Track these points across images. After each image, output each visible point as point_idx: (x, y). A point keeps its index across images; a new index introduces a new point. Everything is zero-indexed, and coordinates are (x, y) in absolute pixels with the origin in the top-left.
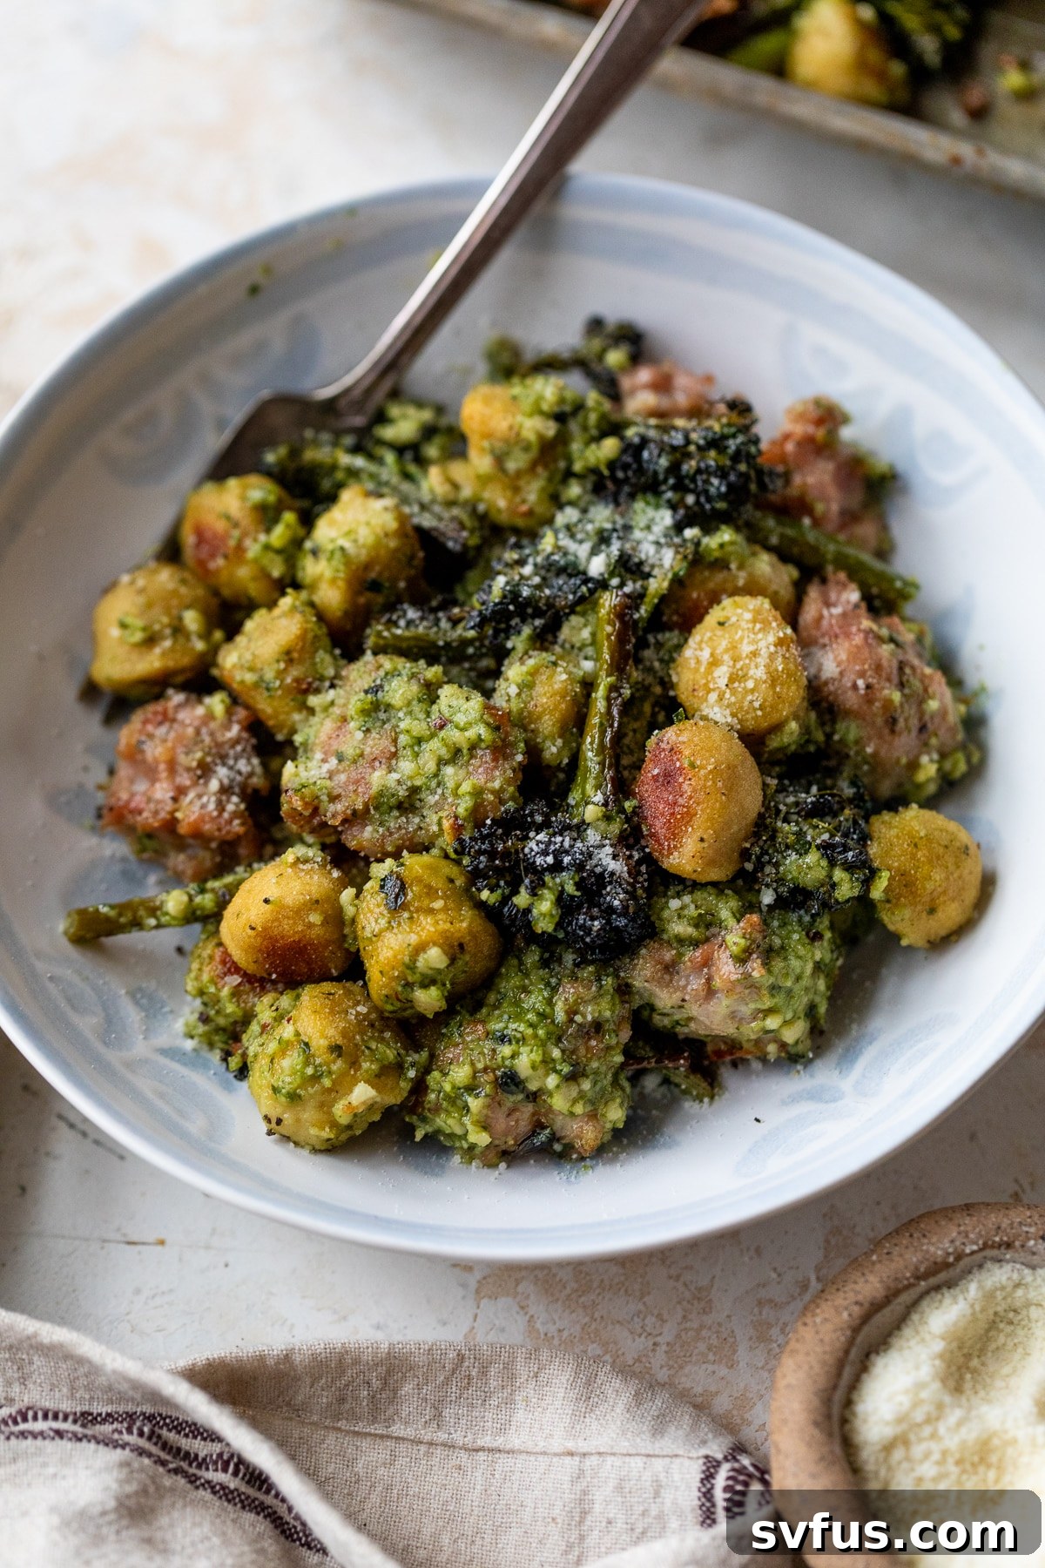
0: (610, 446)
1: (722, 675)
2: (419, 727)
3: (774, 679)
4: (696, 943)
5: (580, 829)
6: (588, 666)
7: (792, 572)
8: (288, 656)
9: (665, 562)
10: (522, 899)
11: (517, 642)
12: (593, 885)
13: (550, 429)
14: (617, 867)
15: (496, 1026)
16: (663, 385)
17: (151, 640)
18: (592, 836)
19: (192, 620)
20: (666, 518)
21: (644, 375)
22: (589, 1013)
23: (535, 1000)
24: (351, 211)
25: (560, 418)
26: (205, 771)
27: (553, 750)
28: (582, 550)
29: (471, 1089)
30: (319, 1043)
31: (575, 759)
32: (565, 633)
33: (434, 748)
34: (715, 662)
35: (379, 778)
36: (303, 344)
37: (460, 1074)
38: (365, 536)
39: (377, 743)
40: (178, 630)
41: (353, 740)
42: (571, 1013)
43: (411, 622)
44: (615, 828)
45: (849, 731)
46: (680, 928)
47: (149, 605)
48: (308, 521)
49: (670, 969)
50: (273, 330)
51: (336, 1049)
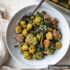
0: (43, 22)
1: (48, 37)
2: (33, 39)
3: (51, 37)
4: (46, 51)
5: (41, 45)
6: (41, 35)
7: (52, 29)
8: (26, 34)
9: (46, 30)
10: (38, 49)
11: (38, 34)
12: (41, 48)
13: (40, 21)
14: (42, 47)
15: (36, 55)
16: (46, 16)
17: (18, 31)
18: (41, 46)
19: (21, 30)
20: (46, 27)
21: (45, 16)
22: (41, 54)
23: (38, 53)
24: (30, 6)
25: (41, 21)
26: (21, 39)
27: (39, 40)
28: (41, 28)
29: (35, 57)
30: (27, 56)
31: (41, 40)
32: (40, 33)
33: (33, 41)
34: (48, 36)
35: (30, 42)
36: (27, 12)
37: (34, 57)
38: (30, 27)
39: (30, 40)
40: (20, 30)
41: (29, 39)
42: (40, 54)
43: (32, 32)
44: (42, 45)
45: (55, 38)
46: (46, 50)
47: (18, 29)
48: (27, 25)
49: (45, 52)
50: (25, 12)
51: (28, 56)
